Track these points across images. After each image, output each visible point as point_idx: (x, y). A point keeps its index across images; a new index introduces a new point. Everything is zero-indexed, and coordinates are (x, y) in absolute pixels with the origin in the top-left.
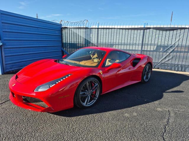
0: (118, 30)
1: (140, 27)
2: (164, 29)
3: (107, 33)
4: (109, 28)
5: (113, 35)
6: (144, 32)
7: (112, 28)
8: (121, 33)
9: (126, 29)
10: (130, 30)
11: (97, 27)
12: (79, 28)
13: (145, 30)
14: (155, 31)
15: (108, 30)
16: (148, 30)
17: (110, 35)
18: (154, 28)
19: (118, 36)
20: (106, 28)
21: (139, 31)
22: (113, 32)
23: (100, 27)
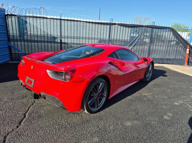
0: (85, 23)
1: (106, 22)
2: (128, 26)
3: (73, 26)
4: (74, 21)
5: (79, 28)
6: (110, 28)
7: (77, 21)
8: (88, 27)
9: (93, 23)
10: (97, 24)
11: (59, 18)
12: (33, 17)
13: (112, 26)
14: (119, 27)
15: (72, 22)
16: (114, 26)
17: (75, 28)
18: (119, 24)
19: (84, 30)
20: (71, 20)
21: (105, 26)
22: (79, 25)
23: (63, 18)
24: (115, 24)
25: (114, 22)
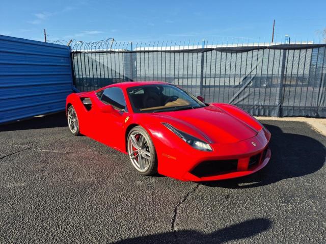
0: (164, 54)
1: (196, 48)
2: (234, 50)
3: (147, 59)
6: (203, 56)
7: (153, 51)
8: (168, 59)
9: (175, 52)
10: (182, 53)
13: (205, 53)
14: (219, 53)
16: (209, 53)
19: (163, 64)
20: (145, 52)
21: (195, 54)
22: (155, 57)
23: (134, 49)
24: (211, 50)
25: (209, 47)
